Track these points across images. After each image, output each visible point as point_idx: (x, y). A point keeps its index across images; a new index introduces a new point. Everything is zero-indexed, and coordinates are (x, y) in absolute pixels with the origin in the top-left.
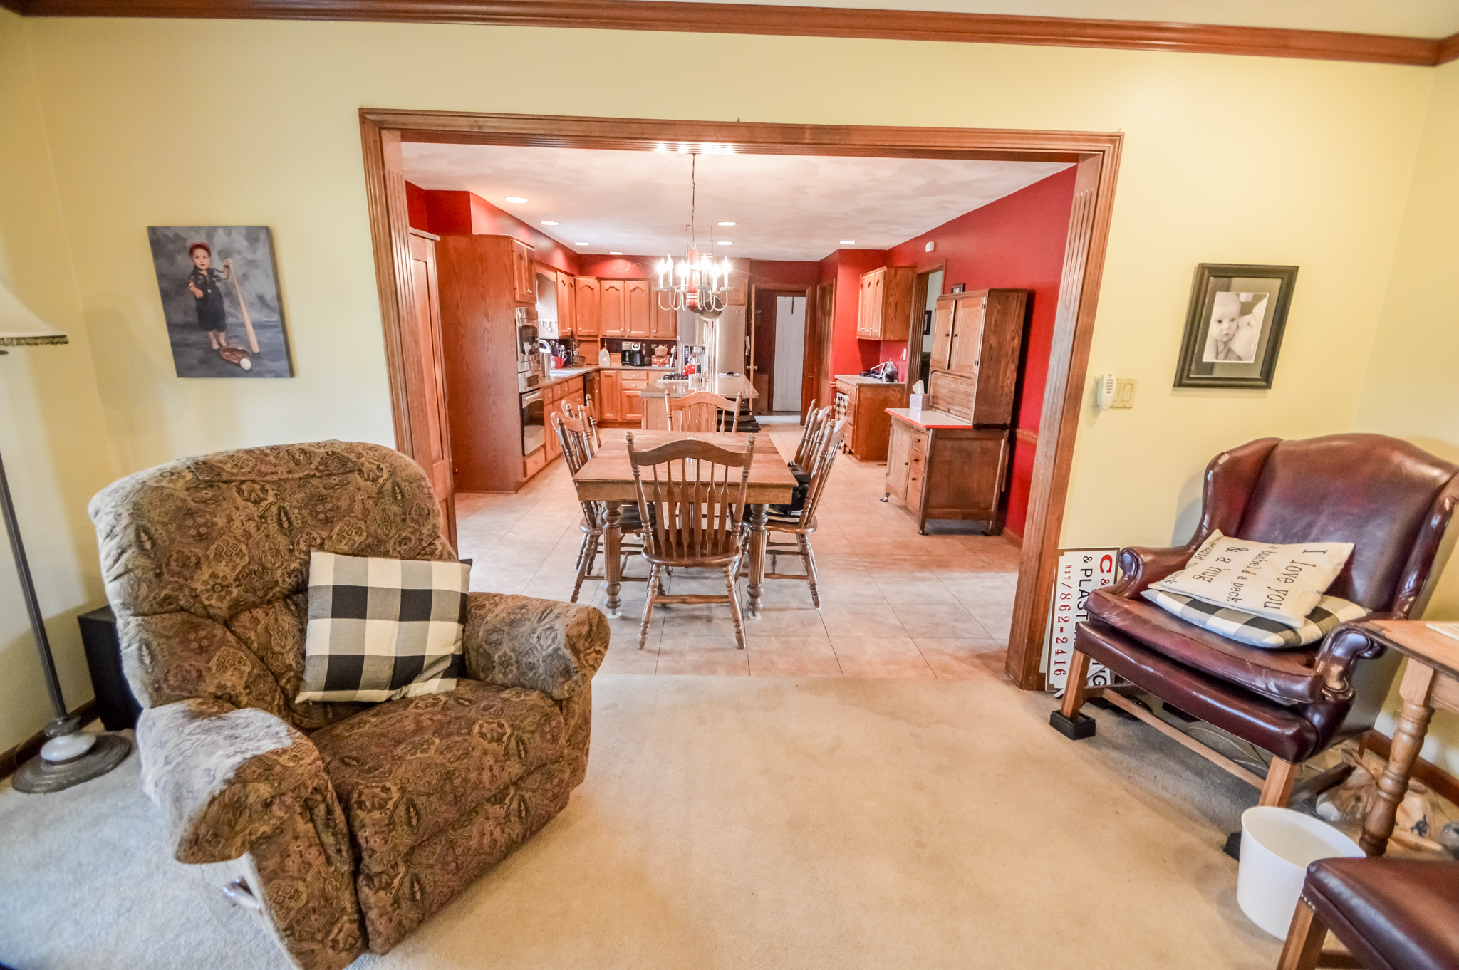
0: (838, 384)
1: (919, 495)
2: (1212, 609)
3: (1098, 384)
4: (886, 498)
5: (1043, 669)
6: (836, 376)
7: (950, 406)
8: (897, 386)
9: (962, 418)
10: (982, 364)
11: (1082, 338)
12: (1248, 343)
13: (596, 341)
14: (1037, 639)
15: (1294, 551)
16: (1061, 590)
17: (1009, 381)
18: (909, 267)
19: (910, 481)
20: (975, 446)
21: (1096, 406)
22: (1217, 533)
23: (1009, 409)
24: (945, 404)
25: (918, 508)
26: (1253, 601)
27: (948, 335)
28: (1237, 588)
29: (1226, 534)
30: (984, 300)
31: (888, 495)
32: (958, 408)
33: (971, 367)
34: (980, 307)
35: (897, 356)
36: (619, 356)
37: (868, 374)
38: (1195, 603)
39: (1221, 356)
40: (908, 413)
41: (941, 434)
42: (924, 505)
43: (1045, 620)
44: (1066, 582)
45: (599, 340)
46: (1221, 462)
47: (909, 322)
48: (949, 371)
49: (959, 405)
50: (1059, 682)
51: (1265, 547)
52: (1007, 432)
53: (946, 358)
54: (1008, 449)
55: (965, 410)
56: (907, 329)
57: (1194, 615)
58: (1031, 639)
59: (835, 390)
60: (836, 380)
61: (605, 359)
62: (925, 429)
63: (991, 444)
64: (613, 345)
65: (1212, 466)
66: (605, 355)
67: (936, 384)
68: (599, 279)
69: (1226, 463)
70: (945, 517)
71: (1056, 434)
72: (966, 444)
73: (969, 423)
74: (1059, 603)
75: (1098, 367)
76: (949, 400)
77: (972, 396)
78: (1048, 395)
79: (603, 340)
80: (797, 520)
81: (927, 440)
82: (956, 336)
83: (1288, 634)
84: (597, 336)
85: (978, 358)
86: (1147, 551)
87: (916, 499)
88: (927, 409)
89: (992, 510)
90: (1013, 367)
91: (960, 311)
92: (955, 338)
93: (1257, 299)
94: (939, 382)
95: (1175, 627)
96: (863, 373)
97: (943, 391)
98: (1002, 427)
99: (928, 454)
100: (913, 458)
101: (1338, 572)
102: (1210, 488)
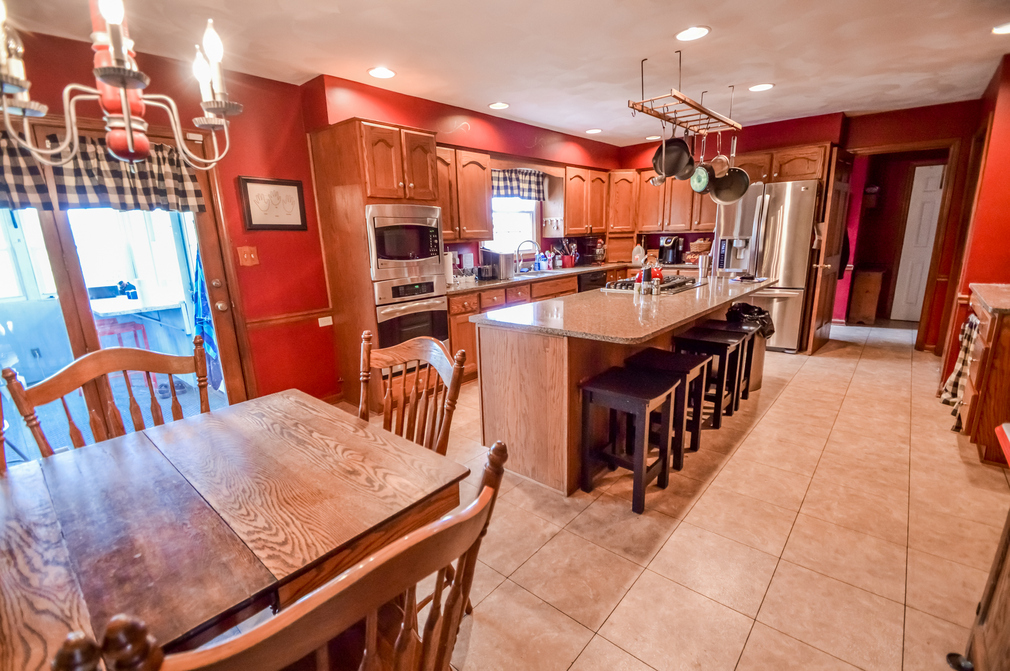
6: (970, 286)
13: (632, 238)
36: (656, 252)
45: (635, 235)
60: (971, 291)
61: (637, 257)
64: (650, 241)
66: (639, 252)
68: (640, 171)
79: (640, 237)
84: (633, 232)
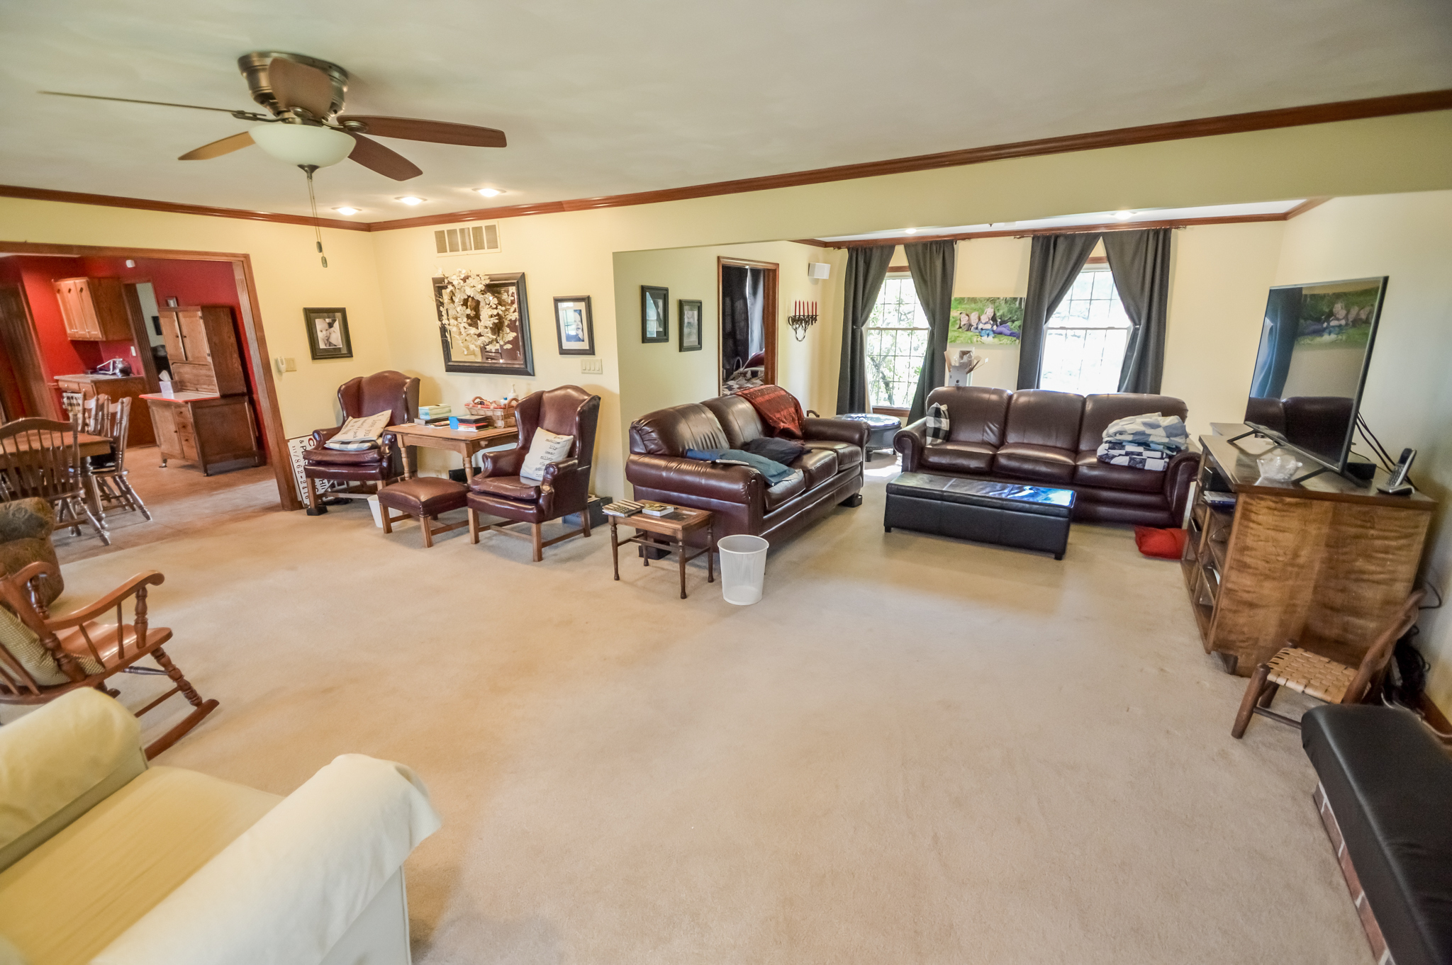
0: (61, 385)
1: (195, 450)
2: (348, 443)
3: (276, 361)
4: (164, 465)
5: (300, 499)
6: (56, 377)
7: (198, 386)
8: (136, 379)
9: (210, 392)
10: (213, 354)
11: (262, 341)
12: (336, 338)
14: (291, 485)
15: (374, 417)
16: (294, 459)
17: (236, 365)
18: (112, 278)
19: (184, 443)
20: (226, 409)
21: (279, 371)
22: (350, 418)
23: (243, 382)
24: (192, 385)
25: (197, 459)
26: (361, 436)
27: (178, 337)
28: (355, 433)
29: (354, 417)
30: (200, 314)
31: (165, 461)
32: (205, 386)
33: (206, 358)
34: (198, 318)
35: (125, 353)
37: (94, 371)
38: (343, 443)
39: (328, 345)
40: (162, 395)
41: (197, 405)
42: (202, 455)
43: (292, 473)
44: (295, 454)
46: (342, 389)
47: (128, 325)
48: (188, 362)
49: (204, 384)
50: (307, 501)
51: (365, 418)
52: (247, 398)
53: (181, 353)
54: (251, 409)
55: (211, 387)
56: (130, 329)
57: (344, 447)
58: (288, 486)
59: (59, 392)
60: (57, 381)
62: (184, 403)
63: (238, 407)
65: (339, 391)
67: (179, 373)
69: (344, 389)
70: (221, 461)
71: (265, 386)
72: (218, 409)
73: (217, 395)
74: (295, 465)
75: (274, 354)
76: (196, 382)
77: (212, 377)
78: (255, 369)
80: (114, 468)
81: (188, 411)
82: (185, 337)
83: (373, 442)
85: (208, 351)
86: (323, 430)
87: (193, 453)
88: (178, 391)
89: (255, 449)
90: (236, 355)
91: (182, 320)
92: (184, 339)
93: (334, 321)
94: (181, 370)
95: (338, 453)
96: (89, 371)
97: (187, 377)
98: (243, 395)
99: (192, 420)
100: (181, 426)
101: (388, 420)
102: (341, 400)
